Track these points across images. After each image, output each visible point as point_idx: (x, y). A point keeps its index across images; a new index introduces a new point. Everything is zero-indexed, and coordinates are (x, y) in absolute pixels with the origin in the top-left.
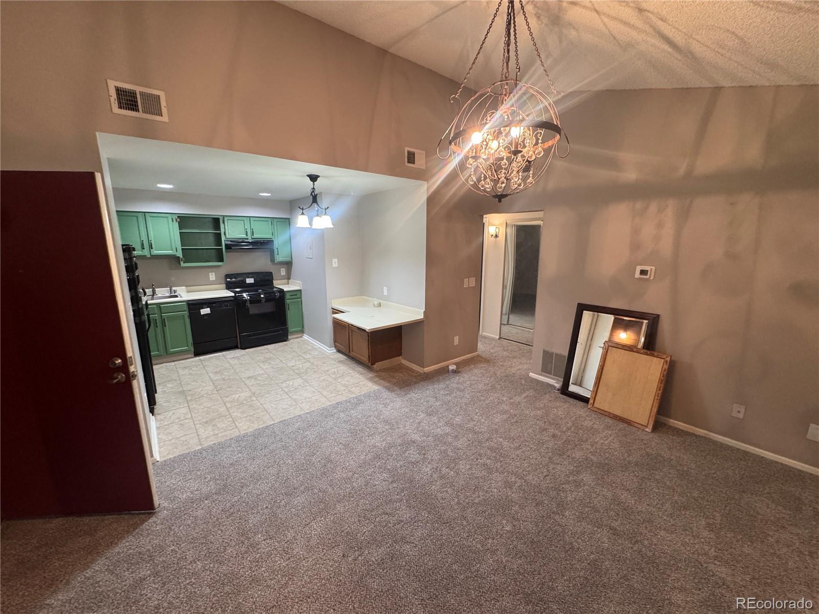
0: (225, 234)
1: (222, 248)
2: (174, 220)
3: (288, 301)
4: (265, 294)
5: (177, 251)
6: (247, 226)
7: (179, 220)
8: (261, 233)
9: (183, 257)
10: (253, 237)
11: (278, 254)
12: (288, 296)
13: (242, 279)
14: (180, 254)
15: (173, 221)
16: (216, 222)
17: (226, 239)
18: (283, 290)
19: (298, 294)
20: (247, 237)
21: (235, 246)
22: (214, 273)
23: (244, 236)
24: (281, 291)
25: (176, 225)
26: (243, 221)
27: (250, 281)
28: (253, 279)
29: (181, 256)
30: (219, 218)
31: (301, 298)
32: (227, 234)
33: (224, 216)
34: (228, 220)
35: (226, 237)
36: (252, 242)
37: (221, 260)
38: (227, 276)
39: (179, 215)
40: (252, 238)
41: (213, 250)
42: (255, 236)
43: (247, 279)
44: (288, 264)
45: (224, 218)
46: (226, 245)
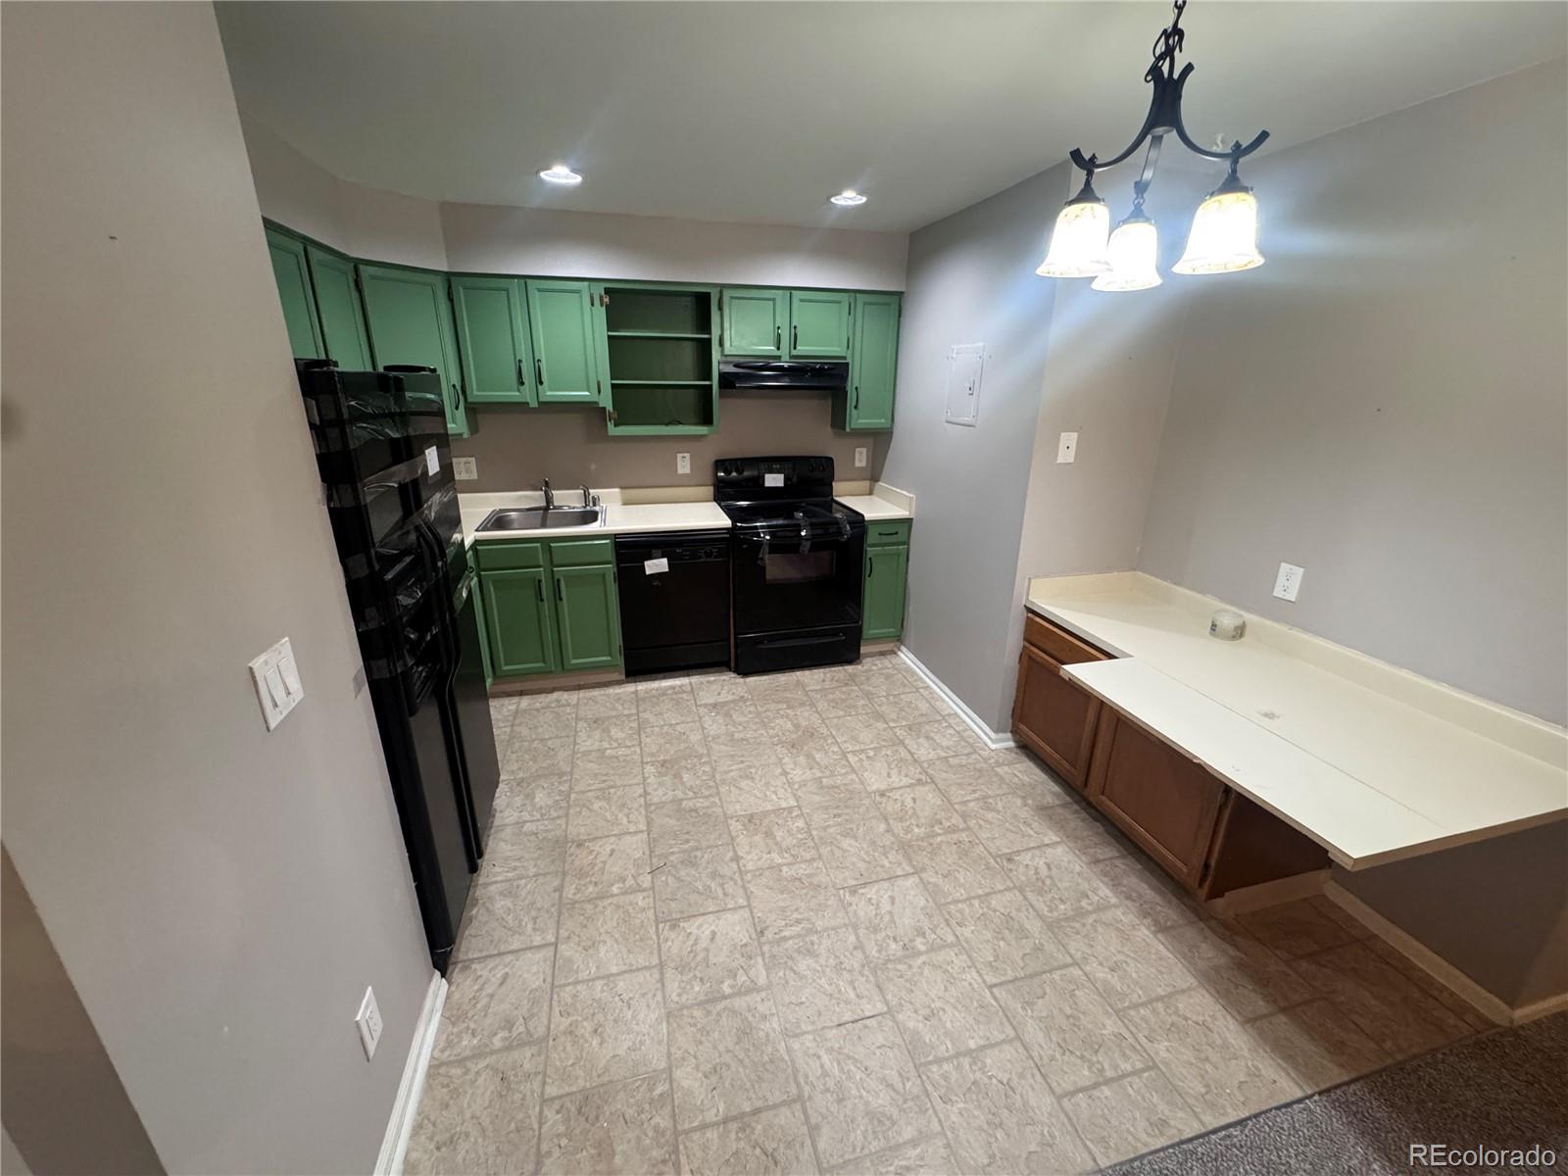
0: (721, 343)
1: (711, 386)
2: (597, 302)
3: (871, 551)
4: (812, 526)
5: (599, 392)
6: (782, 320)
7: (606, 300)
8: (821, 339)
9: (614, 409)
10: (794, 353)
11: (856, 407)
12: (872, 537)
13: (756, 473)
14: (606, 401)
15: (592, 305)
16: (701, 305)
17: (724, 359)
18: (863, 516)
19: (902, 529)
20: (778, 353)
21: (745, 378)
22: (687, 455)
23: (769, 349)
24: (857, 519)
25: (601, 313)
26: (771, 303)
27: (775, 480)
28: (781, 477)
29: (610, 407)
30: (709, 294)
31: (907, 543)
32: (727, 344)
33: (723, 287)
34: (732, 298)
35: (722, 351)
36: (790, 368)
37: (706, 419)
38: (719, 464)
39: (608, 285)
40: (792, 357)
41: (692, 391)
42: (802, 349)
43: (767, 476)
44: (880, 439)
45: (721, 292)
46: (723, 376)
